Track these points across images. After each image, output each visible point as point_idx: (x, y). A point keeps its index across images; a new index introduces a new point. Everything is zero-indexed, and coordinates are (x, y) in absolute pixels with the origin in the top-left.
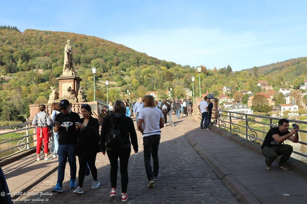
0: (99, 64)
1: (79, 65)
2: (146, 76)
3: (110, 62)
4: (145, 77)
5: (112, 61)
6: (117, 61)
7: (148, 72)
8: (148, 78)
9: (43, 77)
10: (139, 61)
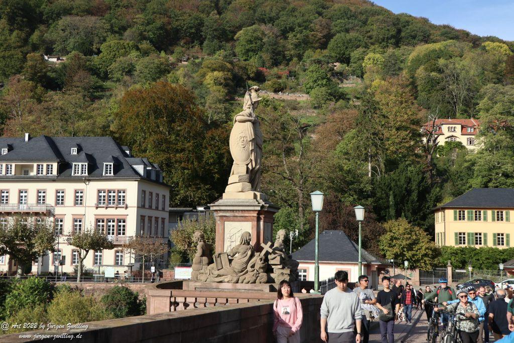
0: (259, 42)
1: (197, 47)
2: (426, 69)
3: (298, 36)
4: (421, 72)
5: (305, 32)
6: (325, 32)
7: (432, 56)
8: (433, 74)
9: (53, 75)
10: (403, 34)
